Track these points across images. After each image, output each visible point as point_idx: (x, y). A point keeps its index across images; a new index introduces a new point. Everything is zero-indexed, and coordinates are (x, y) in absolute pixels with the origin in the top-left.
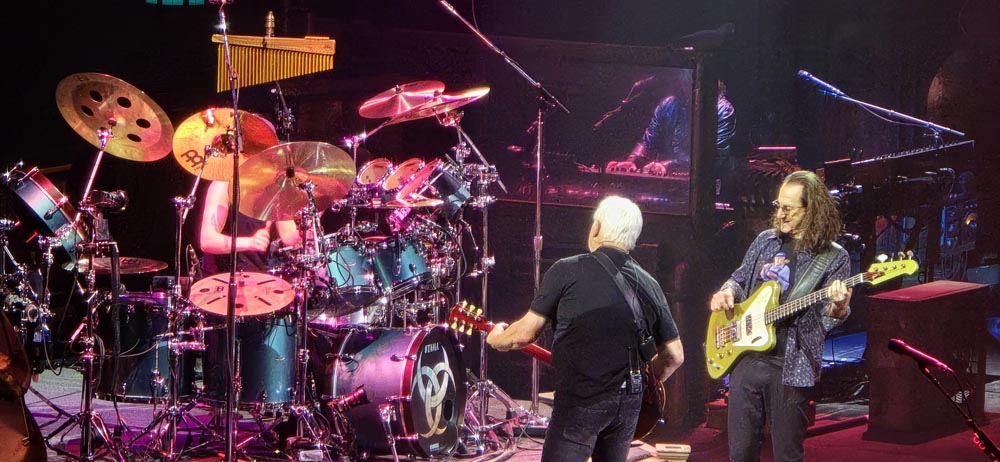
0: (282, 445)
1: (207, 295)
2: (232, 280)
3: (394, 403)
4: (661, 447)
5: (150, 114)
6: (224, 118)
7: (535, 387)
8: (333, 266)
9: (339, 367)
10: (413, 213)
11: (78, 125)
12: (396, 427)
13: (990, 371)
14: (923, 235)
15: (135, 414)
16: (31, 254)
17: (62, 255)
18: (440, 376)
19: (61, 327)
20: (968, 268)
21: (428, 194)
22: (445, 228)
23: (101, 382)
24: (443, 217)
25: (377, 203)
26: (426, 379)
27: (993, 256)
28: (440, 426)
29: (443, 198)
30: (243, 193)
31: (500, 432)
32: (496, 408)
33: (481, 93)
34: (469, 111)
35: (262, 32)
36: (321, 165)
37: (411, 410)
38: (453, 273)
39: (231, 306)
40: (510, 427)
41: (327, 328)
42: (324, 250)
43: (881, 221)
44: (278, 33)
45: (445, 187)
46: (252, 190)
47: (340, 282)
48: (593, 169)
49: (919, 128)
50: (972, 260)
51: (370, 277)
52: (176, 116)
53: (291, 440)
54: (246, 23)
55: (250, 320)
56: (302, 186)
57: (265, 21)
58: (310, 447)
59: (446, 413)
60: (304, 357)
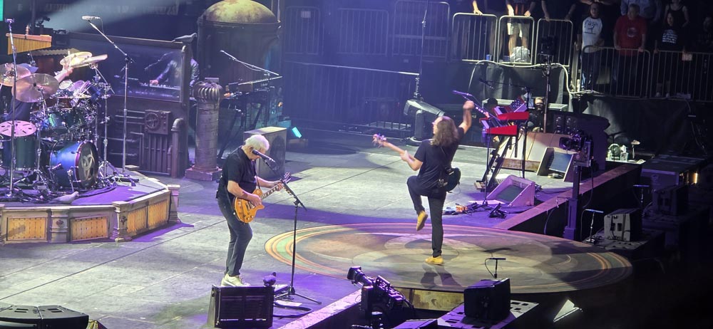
0: (31, 183)
1: (4, 128)
2: (13, 123)
3: (72, 169)
4: (170, 186)
7: (124, 163)
8: (50, 119)
9: (52, 155)
10: (80, 101)
12: (73, 177)
13: (287, 159)
14: (263, 111)
18: (89, 159)
20: (279, 121)
21: (85, 93)
22: (91, 106)
24: (91, 102)
25: (66, 97)
26: (84, 160)
27: (288, 117)
28: (89, 177)
29: (91, 95)
30: (18, 91)
31: (110, 179)
32: (110, 170)
33: (104, 57)
34: (99, 63)
35: (25, 33)
36: (46, 82)
37: (78, 173)
38: (94, 122)
39: (13, 133)
40: (113, 178)
41: (48, 141)
42: (46, 112)
43: (249, 104)
44: (30, 34)
45: (92, 90)
46: (22, 91)
47: (53, 125)
48: (145, 85)
49: (263, 72)
50: (281, 119)
51: (64, 123)
53: (34, 182)
54: (18, 29)
55: (18, 140)
56: (39, 90)
57: (25, 29)
58: (42, 184)
59: (91, 173)
60: (39, 152)
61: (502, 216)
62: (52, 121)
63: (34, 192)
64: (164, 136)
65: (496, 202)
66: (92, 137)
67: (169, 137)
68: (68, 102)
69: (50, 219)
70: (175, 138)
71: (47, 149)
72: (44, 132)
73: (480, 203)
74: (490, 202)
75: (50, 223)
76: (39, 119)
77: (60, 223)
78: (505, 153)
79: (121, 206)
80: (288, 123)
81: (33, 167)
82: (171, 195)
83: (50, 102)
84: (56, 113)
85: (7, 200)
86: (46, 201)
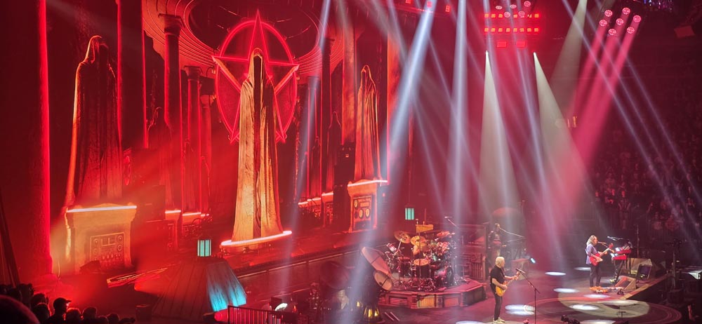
1: (416, 262)
3: (443, 277)
5: (407, 236)
6: (418, 238)
9: (435, 272)
11: (397, 238)
12: (444, 281)
15: (406, 279)
16: (391, 257)
17: (396, 257)
18: (450, 273)
19: (396, 266)
23: (402, 275)
27: (529, 254)
37: (446, 279)
39: (420, 264)
41: (433, 266)
42: (432, 255)
44: (425, 224)
45: (449, 246)
50: (526, 255)
51: (439, 259)
52: (411, 236)
53: (429, 283)
54: (421, 223)
55: (422, 266)
57: (423, 223)
58: (432, 284)
60: (430, 271)
61: (623, 294)
62: (435, 259)
63: (429, 287)
64: (479, 264)
65: (620, 288)
66: (450, 264)
67: (481, 264)
68: (440, 251)
69: (435, 298)
70: (484, 264)
71: (434, 270)
72: (432, 262)
73: (613, 288)
74: (617, 288)
75: (435, 300)
76: (429, 258)
77: (439, 300)
78: (622, 267)
79: (463, 293)
80: (528, 257)
81: (428, 277)
82: (482, 287)
83: (434, 252)
84: (436, 255)
85: (418, 291)
86: (433, 291)
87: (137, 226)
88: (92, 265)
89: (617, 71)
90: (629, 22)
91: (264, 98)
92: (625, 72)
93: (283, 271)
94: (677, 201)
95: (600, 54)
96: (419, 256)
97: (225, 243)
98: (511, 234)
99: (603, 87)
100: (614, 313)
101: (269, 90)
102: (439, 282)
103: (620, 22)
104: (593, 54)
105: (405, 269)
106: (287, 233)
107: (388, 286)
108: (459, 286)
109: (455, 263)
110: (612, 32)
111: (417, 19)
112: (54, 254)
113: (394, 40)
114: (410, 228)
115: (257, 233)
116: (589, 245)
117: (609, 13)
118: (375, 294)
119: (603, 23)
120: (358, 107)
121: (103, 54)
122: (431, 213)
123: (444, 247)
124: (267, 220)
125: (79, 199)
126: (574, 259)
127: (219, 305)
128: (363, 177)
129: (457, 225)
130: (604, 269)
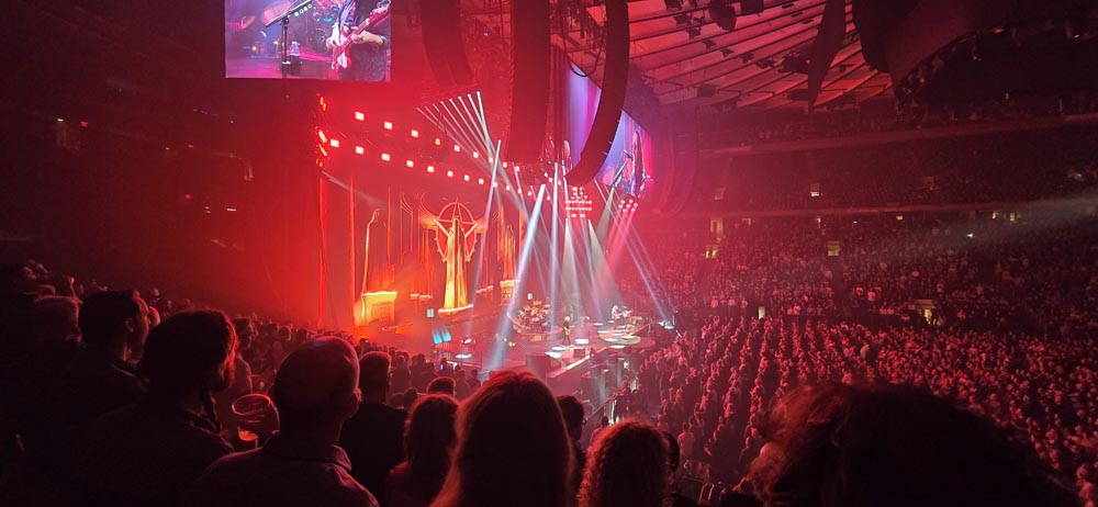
66: (549, 320)
75: (542, 337)
77: (544, 337)
85: (534, 333)
87: (397, 302)
88: (375, 321)
89: (626, 229)
90: (632, 206)
91: (460, 239)
92: (630, 229)
93: (469, 324)
94: (653, 289)
95: (619, 221)
96: (535, 316)
97: (441, 311)
98: (578, 306)
99: (620, 236)
100: (625, 342)
101: (462, 234)
102: (544, 329)
103: (628, 206)
104: (616, 221)
105: (528, 323)
106: (471, 306)
107: (519, 331)
108: (554, 331)
109: (552, 320)
110: (625, 211)
111: (534, 203)
112: (356, 315)
113: (523, 212)
114: (530, 303)
115: (456, 306)
116: (614, 310)
117: (623, 202)
118: (513, 335)
119: (621, 206)
120: (506, 244)
121: (382, 219)
122: (541, 296)
123: (547, 312)
124: (462, 299)
125: (369, 289)
126: (607, 316)
127: (437, 341)
128: (508, 278)
129: (553, 302)
130: (622, 321)
